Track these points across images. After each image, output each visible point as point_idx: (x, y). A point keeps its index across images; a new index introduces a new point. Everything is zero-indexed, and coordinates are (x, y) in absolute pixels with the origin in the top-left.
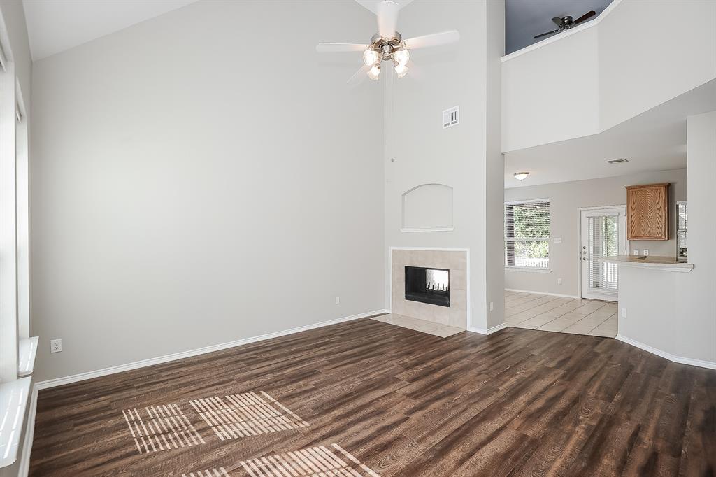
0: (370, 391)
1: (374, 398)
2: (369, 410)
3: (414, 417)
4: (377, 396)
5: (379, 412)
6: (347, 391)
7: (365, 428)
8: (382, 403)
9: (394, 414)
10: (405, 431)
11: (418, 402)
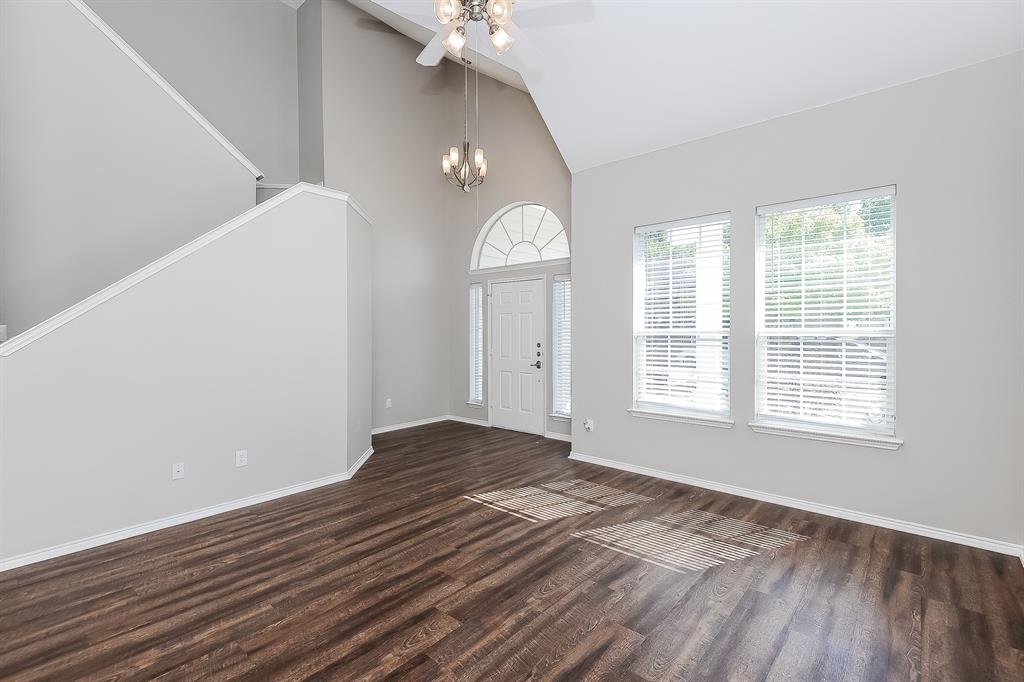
0: (508, 584)
1: (503, 570)
2: (506, 554)
3: (452, 548)
4: (498, 574)
5: (493, 552)
6: (548, 582)
7: (508, 535)
8: (489, 564)
9: (475, 551)
10: (466, 535)
11: (436, 569)
